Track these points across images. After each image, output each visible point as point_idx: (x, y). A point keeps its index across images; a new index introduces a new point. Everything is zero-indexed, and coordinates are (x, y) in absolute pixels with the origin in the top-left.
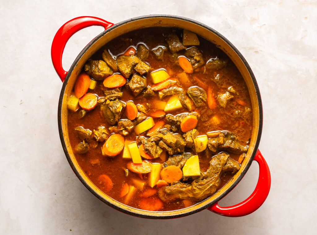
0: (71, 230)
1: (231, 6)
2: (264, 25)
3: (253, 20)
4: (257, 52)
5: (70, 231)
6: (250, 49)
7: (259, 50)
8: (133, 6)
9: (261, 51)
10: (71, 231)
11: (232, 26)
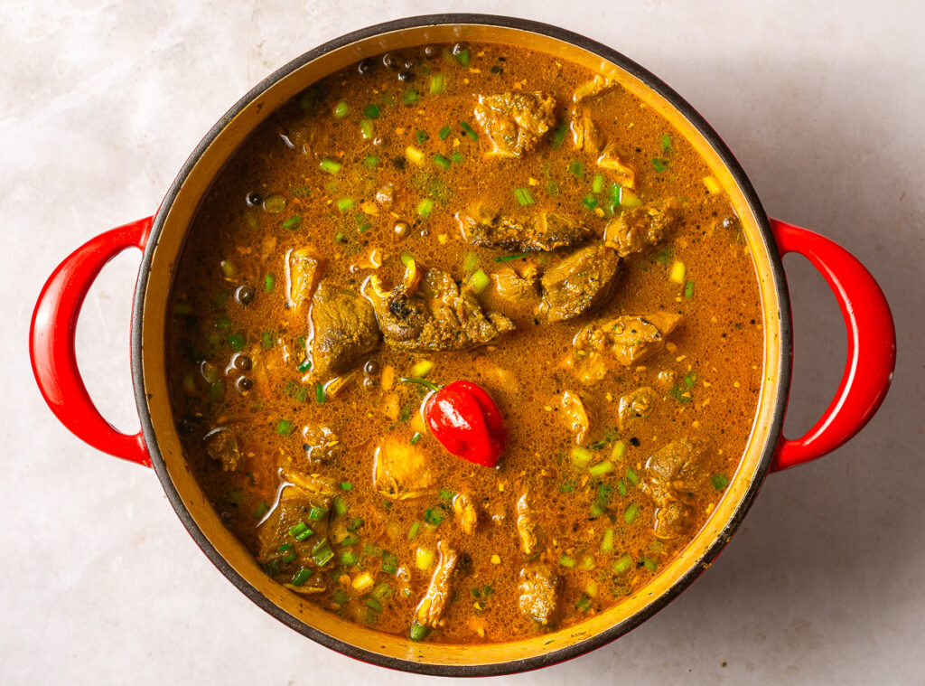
0: (724, 665)
5: (726, 668)
10: (729, 664)
11: (179, 40)
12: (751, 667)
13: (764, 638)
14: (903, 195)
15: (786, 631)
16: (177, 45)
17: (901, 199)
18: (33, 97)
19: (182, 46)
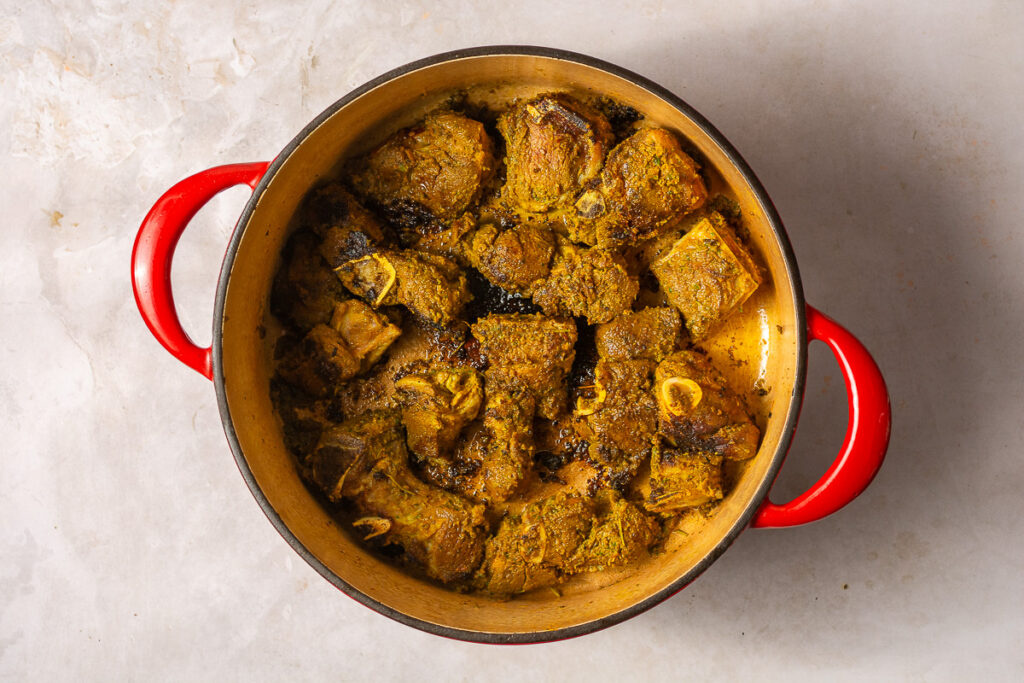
0: (846, 587)
1: (183, 139)
2: (234, 41)
3: (222, 74)
4: (314, 62)
5: (847, 590)
6: (305, 80)
7: (309, 55)
8: (194, 422)
9: (310, 49)
10: (850, 585)
11: (242, 136)
12: (870, 585)
13: (876, 555)
14: (915, 133)
15: (894, 545)
16: (241, 141)
17: (914, 138)
18: (124, 216)
19: (245, 141)
